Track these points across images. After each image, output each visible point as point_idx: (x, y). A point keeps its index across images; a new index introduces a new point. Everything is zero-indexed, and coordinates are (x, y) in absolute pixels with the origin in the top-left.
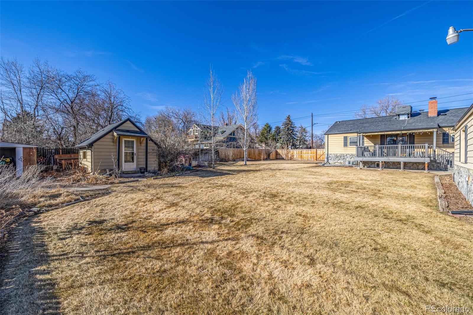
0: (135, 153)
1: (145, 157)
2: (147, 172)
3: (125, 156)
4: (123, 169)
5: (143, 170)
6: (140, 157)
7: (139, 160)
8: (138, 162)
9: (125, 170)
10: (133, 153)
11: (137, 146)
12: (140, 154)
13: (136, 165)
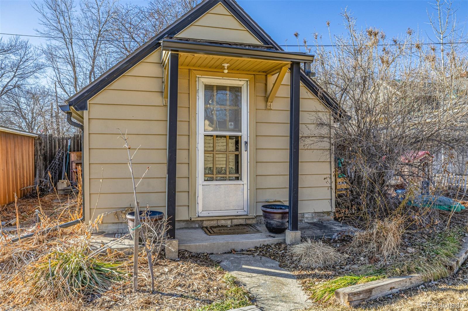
0: (244, 139)
1: (285, 156)
2: (295, 227)
3: (206, 151)
4: (200, 208)
5: (276, 220)
6: (265, 156)
7: (262, 170)
8: (255, 176)
9: (205, 214)
10: (237, 141)
11: (254, 110)
12: (264, 143)
13: (250, 190)
